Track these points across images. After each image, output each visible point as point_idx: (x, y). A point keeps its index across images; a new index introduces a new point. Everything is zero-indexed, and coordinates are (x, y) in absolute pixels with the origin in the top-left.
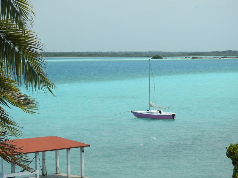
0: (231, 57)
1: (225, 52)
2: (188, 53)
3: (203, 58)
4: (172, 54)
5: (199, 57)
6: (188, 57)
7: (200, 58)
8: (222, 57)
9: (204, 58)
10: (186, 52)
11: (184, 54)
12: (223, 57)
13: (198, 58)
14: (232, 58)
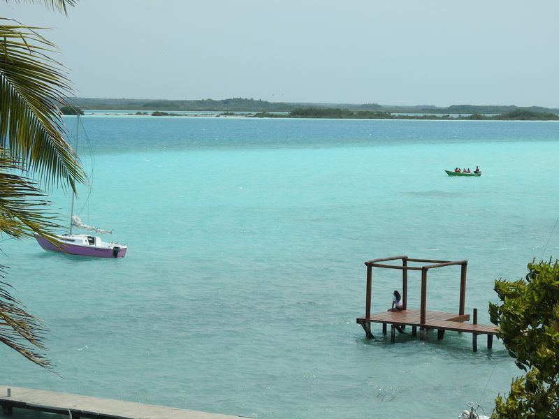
0: (243, 114)
1: (226, 102)
2: (142, 103)
3: (178, 115)
4: (104, 105)
5: (169, 112)
6: (142, 112)
7: (171, 115)
8: (222, 115)
9: (181, 115)
10: (137, 100)
11: (131, 104)
12: (226, 114)
13: (167, 115)
14: (246, 115)
